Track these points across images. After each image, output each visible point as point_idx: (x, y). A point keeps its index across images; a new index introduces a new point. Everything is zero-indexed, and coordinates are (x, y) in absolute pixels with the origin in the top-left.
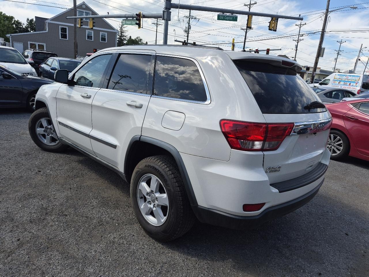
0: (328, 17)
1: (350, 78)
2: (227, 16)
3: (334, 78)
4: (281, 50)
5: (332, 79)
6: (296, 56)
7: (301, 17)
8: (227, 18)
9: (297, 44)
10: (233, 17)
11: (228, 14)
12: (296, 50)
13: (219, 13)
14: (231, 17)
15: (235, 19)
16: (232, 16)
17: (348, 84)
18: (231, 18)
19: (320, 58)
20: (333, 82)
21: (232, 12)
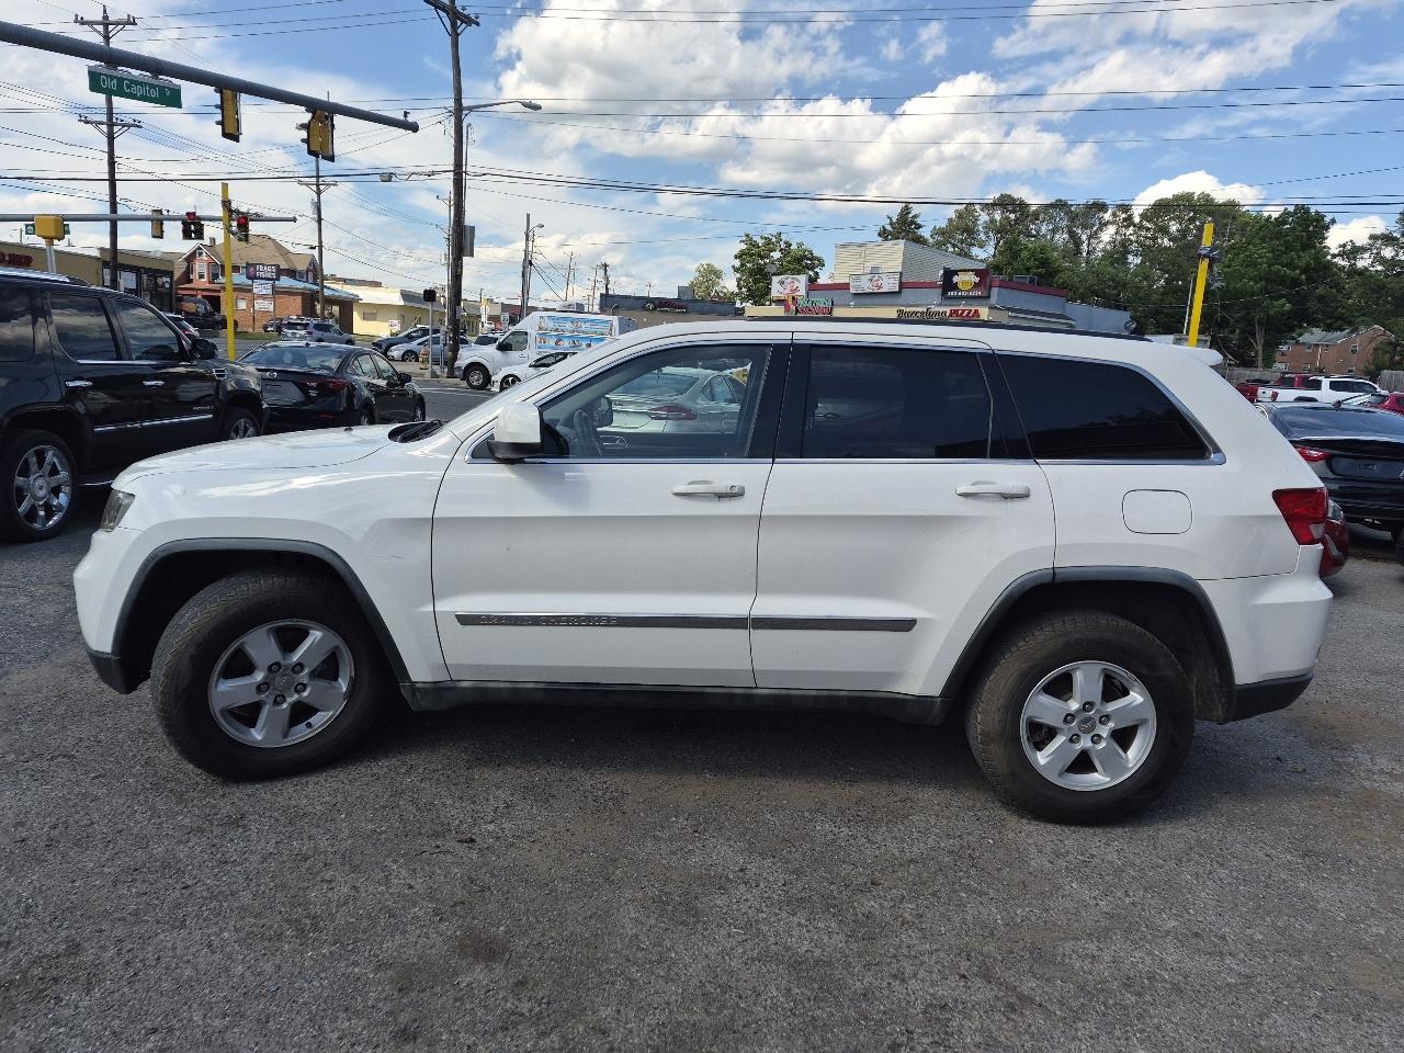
0: (465, 125)
1: (584, 327)
2: (132, 81)
3: (540, 328)
4: (294, 220)
5: (533, 333)
6: (320, 242)
7: (410, 119)
8: (134, 89)
9: (316, 200)
10: (162, 89)
11: (135, 72)
12: (320, 220)
13: (93, 63)
14: (152, 86)
15: (172, 99)
16: (156, 82)
17: (584, 346)
18: (155, 94)
19: (466, 259)
20: (538, 339)
21: (156, 67)
